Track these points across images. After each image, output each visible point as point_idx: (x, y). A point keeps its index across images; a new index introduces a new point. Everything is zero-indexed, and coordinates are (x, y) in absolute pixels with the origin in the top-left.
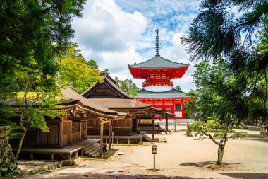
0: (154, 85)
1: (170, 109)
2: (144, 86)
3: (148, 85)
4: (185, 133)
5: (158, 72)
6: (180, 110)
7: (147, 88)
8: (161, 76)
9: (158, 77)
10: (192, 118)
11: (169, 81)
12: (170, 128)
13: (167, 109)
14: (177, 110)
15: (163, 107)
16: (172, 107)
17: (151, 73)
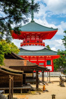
0: (30, 45)
1: (43, 64)
2: (21, 46)
3: (25, 45)
4: (58, 83)
5: (33, 35)
6: (50, 65)
7: (24, 48)
8: (35, 38)
9: (33, 38)
10: (60, 71)
11: (42, 42)
12: (46, 79)
13: (40, 64)
14: (48, 65)
15: (38, 62)
16: (44, 62)
17: (28, 35)
